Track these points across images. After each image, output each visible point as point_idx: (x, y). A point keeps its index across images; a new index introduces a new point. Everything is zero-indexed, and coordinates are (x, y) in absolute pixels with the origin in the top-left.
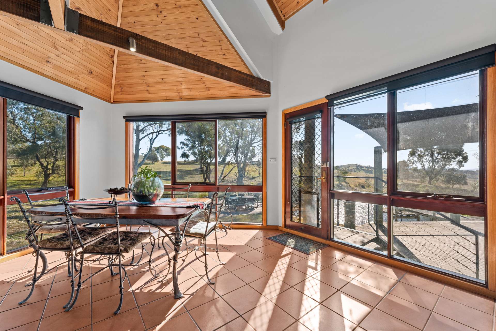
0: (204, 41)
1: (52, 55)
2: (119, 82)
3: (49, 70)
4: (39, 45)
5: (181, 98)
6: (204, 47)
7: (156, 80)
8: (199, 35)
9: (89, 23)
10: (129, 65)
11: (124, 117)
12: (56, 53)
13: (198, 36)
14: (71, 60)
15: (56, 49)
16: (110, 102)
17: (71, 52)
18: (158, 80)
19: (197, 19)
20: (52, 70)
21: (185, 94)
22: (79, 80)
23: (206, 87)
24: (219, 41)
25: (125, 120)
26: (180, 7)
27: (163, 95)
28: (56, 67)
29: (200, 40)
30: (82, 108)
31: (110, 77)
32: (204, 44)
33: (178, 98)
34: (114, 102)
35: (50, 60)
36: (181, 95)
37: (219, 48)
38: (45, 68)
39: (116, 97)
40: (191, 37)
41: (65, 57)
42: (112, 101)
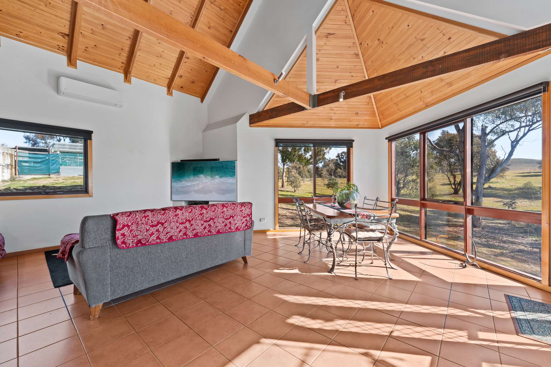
0: (423, 40)
1: (332, 115)
2: (380, 111)
3: (332, 123)
4: (324, 112)
5: (427, 106)
6: (425, 45)
7: (401, 98)
8: (416, 38)
9: (321, 97)
10: (380, 95)
11: (386, 139)
12: (333, 112)
13: (416, 40)
14: (343, 112)
15: (333, 110)
16: (379, 128)
17: (340, 107)
18: (402, 97)
19: (408, 26)
20: (334, 123)
21: (429, 100)
22: (351, 122)
23: (445, 83)
24: (437, 30)
25: (387, 140)
26: (392, 27)
27: (411, 109)
28: (337, 120)
29: (419, 41)
30: (353, 141)
31: (372, 109)
32: (424, 42)
33: (424, 106)
34: (382, 127)
35: (332, 118)
36: (426, 102)
37: (441, 35)
38: (331, 123)
39: (383, 122)
40: (410, 44)
41: (338, 112)
42: (380, 127)
